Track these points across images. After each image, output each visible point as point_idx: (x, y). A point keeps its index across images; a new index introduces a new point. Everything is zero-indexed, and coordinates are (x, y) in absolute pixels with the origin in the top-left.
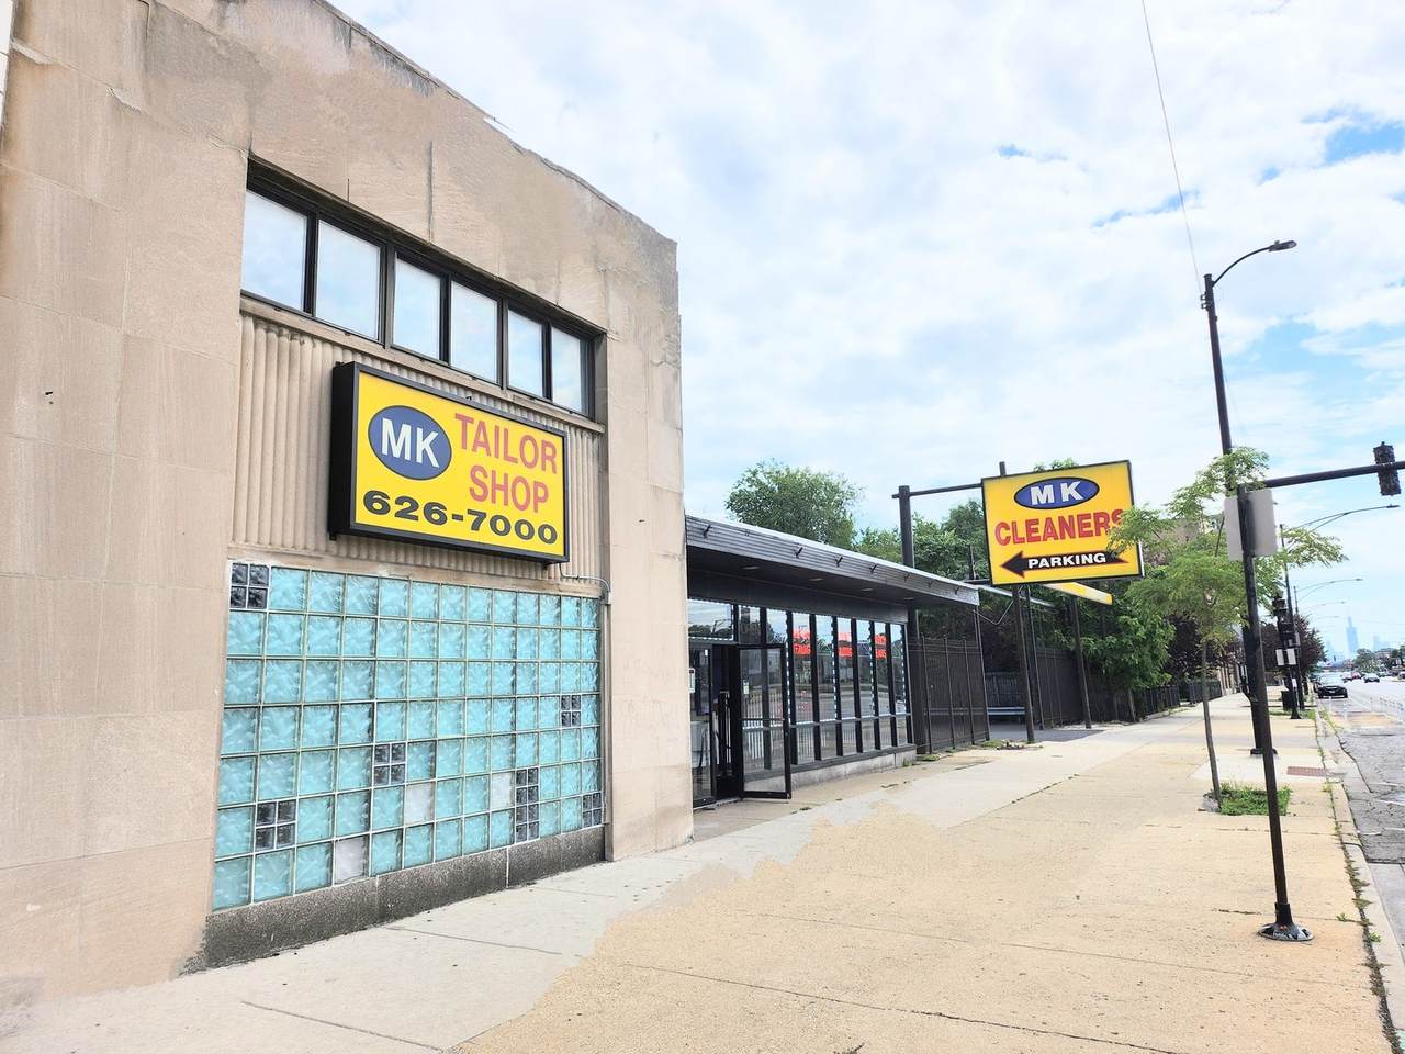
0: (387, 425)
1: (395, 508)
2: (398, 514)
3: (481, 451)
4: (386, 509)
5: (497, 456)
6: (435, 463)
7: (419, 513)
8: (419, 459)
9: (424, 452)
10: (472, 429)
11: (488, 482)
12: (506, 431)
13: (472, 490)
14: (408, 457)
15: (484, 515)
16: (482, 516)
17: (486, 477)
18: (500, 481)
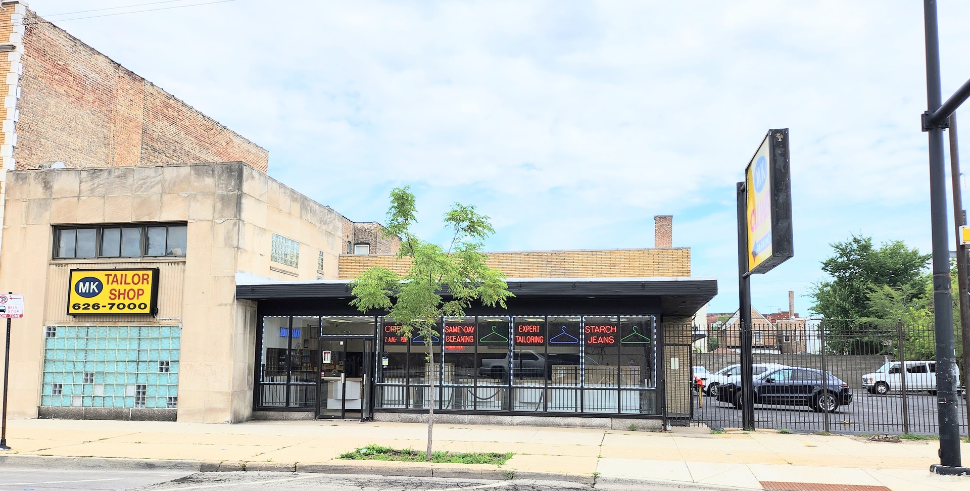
0: (81, 284)
1: (82, 307)
2: (83, 309)
3: (115, 284)
4: (79, 308)
5: (121, 284)
6: (97, 291)
7: (90, 307)
8: (91, 291)
9: (93, 289)
10: (111, 278)
11: (117, 293)
12: (126, 275)
13: (110, 297)
14: (87, 292)
15: (115, 304)
16: (114, 304)
17: (116, 291)
18: (122, 292)
